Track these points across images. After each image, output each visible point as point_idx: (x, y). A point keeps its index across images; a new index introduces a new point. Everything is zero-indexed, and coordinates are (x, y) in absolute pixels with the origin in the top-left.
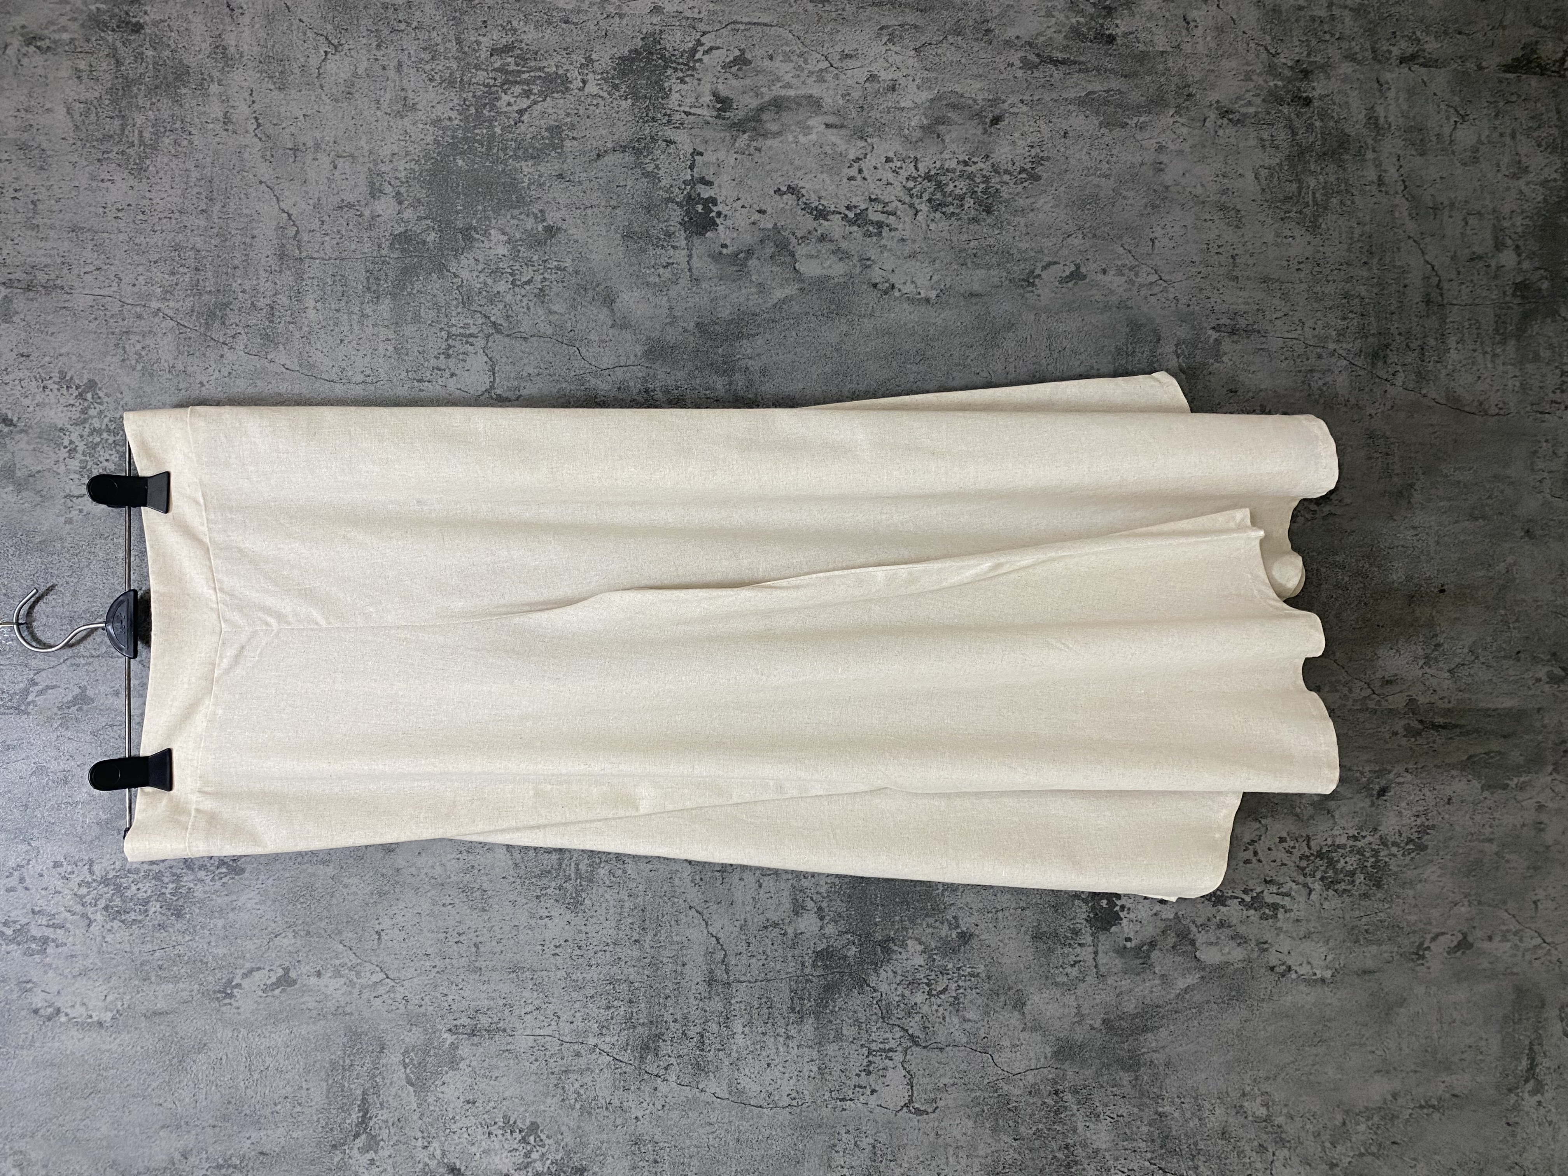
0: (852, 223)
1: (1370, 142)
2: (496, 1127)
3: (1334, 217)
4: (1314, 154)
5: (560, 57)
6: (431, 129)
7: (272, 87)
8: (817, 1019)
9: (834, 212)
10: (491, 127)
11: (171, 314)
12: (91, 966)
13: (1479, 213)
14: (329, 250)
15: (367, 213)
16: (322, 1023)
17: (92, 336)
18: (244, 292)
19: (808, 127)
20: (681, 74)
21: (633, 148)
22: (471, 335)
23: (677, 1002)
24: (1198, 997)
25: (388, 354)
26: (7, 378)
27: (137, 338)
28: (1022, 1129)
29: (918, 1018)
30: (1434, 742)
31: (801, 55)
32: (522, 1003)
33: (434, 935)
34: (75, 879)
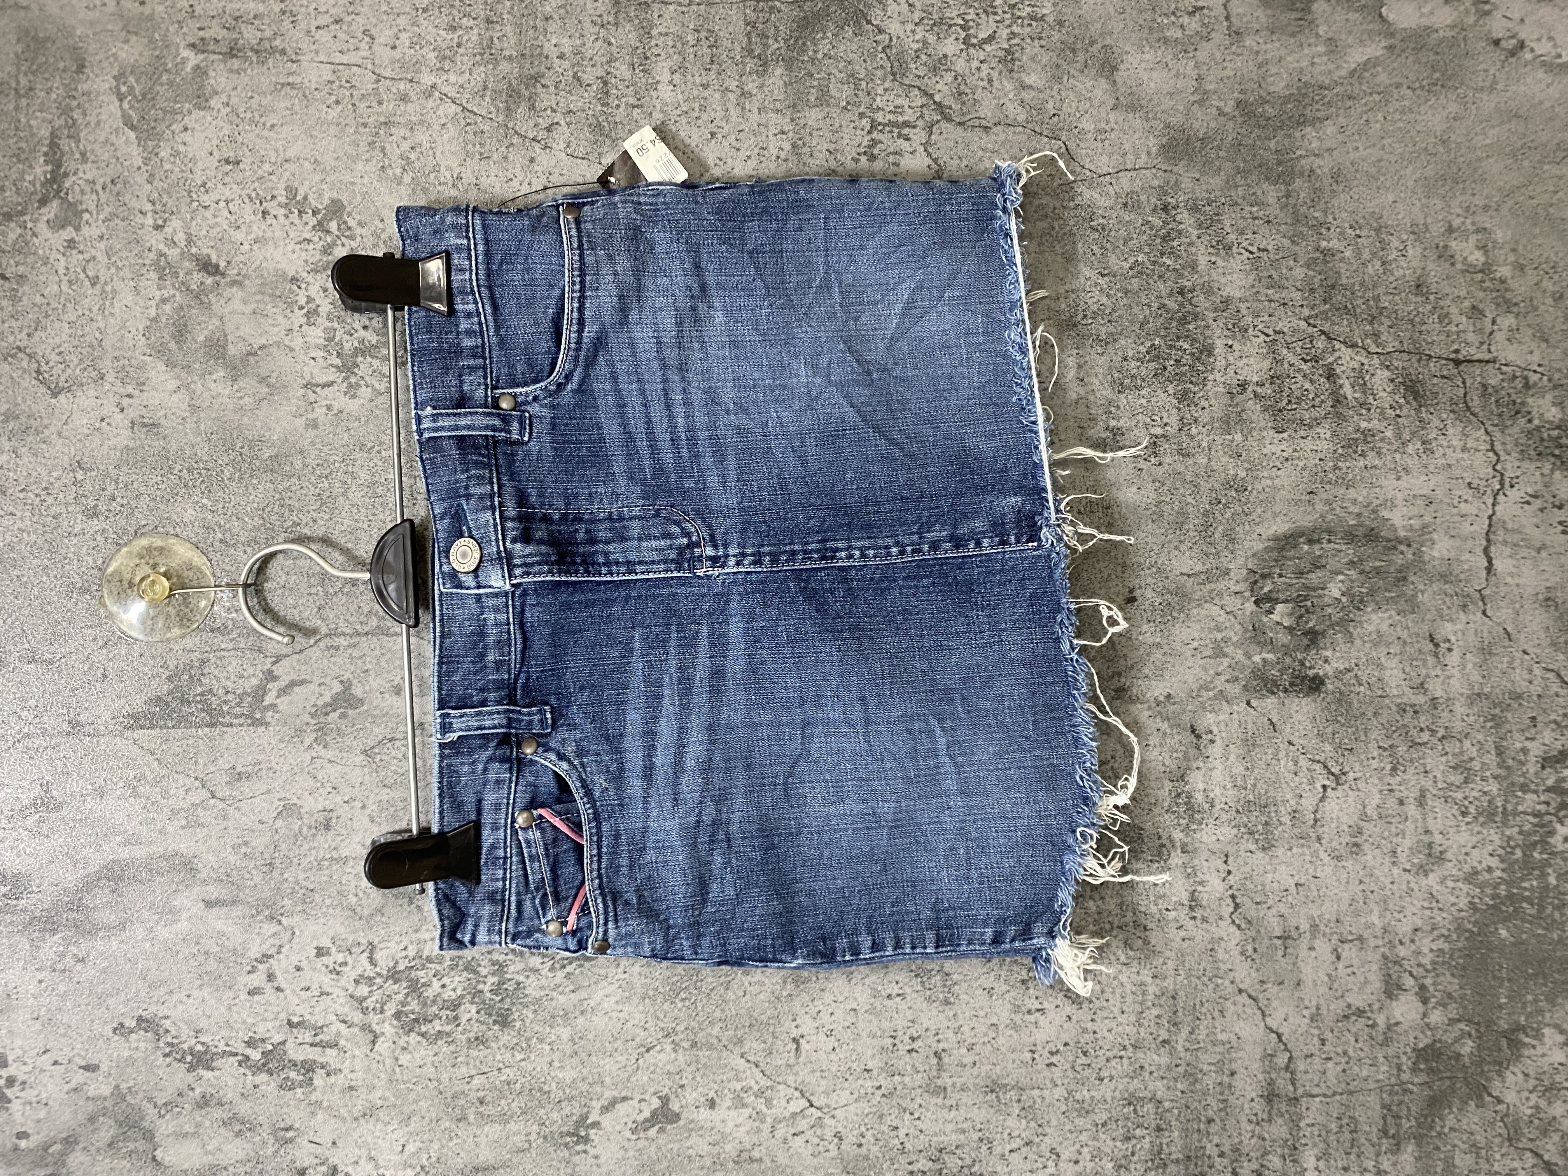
8: (1419, 1145)
11: (453, 94)
12: (379, 1103)
17: (333, 130)
18: (561, 56)
22: (906, 124)
23: (1224, 1129)
25: (783, 156)
26: (206, 199)
27: (402, 131)
32: (1005, 1136)
33: (877, 1042)
34: (350, 974)
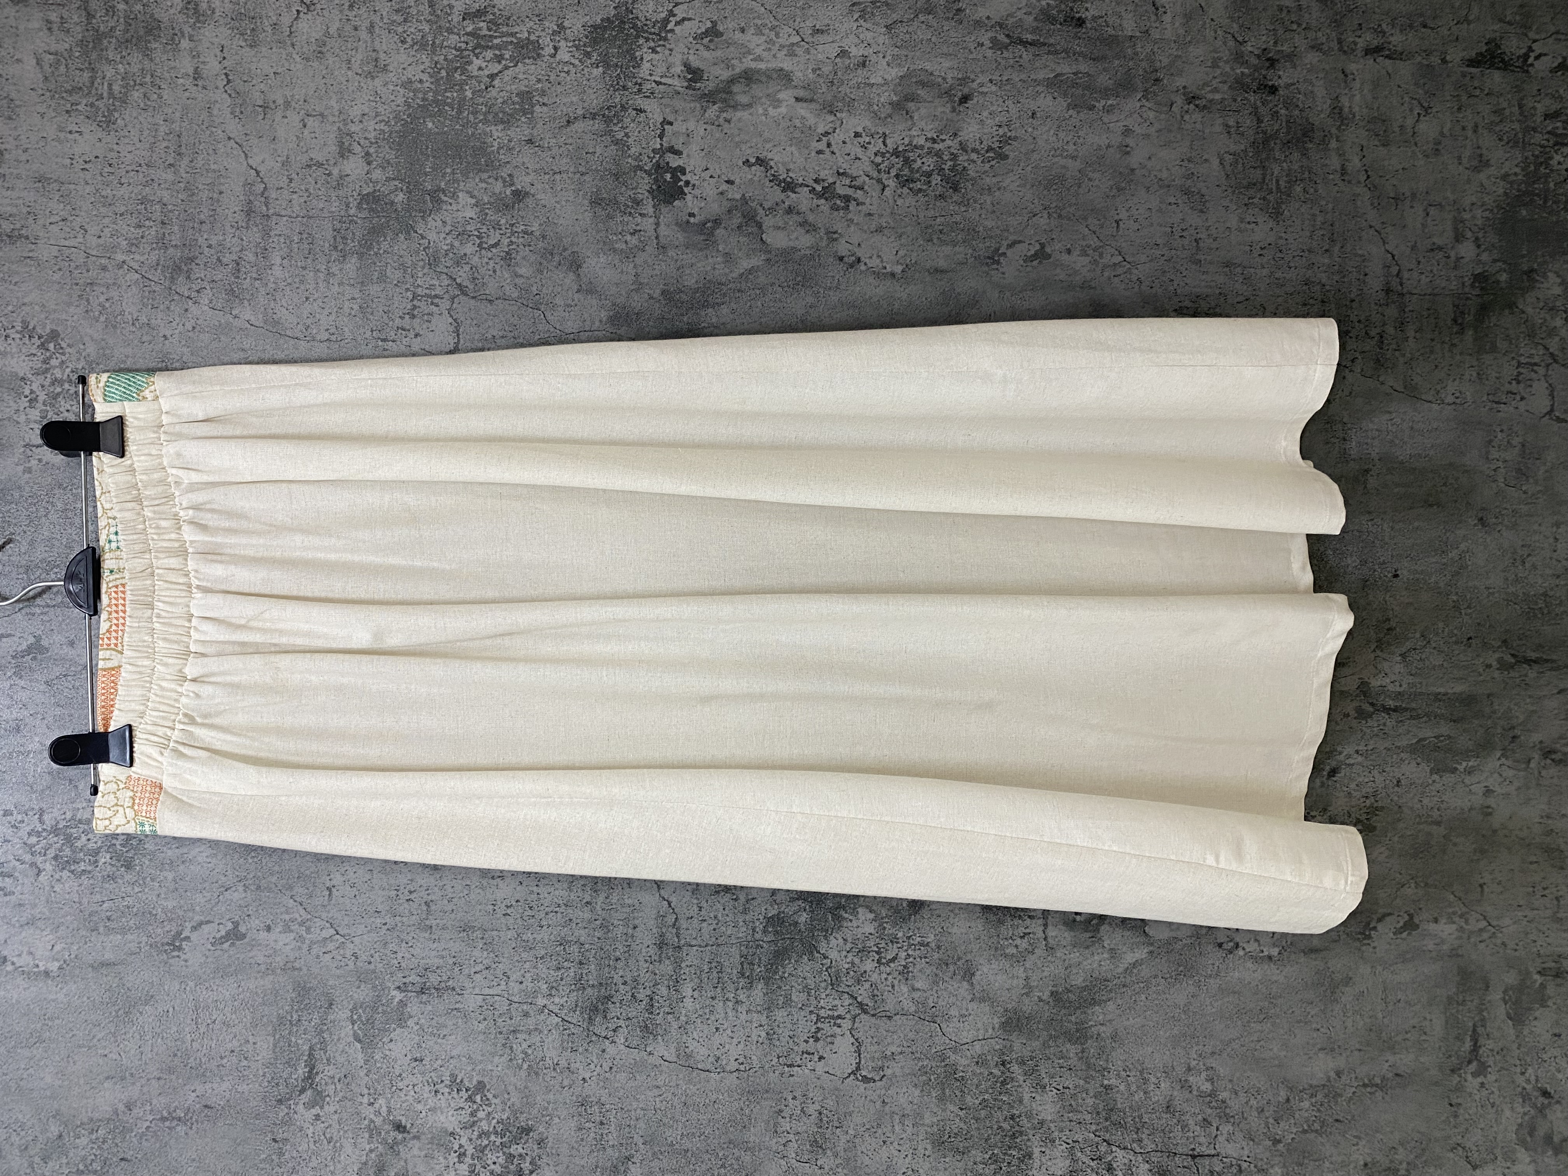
0: (820, 196)
1: (1334, 131)
2: (443, 1085)
3: (1297, 205)
4: (1278, 141)
5: (532, 23)
6: (402, 91)
7: (243, 44)
8: (767, 984)
9: (801, 185)
10: (462, 90)
11: (136, 267)
12: (39, 916)
13: (1440, 205)
14: (296, 208)
15: (335, 172)
16: (271, 978)
17: (56, 287)
18: (210, 246)
19: (778, 100)
20: (652, 44)
21: (604, 116)
22: (436, 296)
23: (627, 965)
24: (1145, 971)
25: (353, 313)
27: (102, 289)
28: (968, 1099)
29: (867, 985)
30: (1384, 725)
31: (772, 29)
32: (472, 962)
33: (386, 893)
34: (26, 829)
